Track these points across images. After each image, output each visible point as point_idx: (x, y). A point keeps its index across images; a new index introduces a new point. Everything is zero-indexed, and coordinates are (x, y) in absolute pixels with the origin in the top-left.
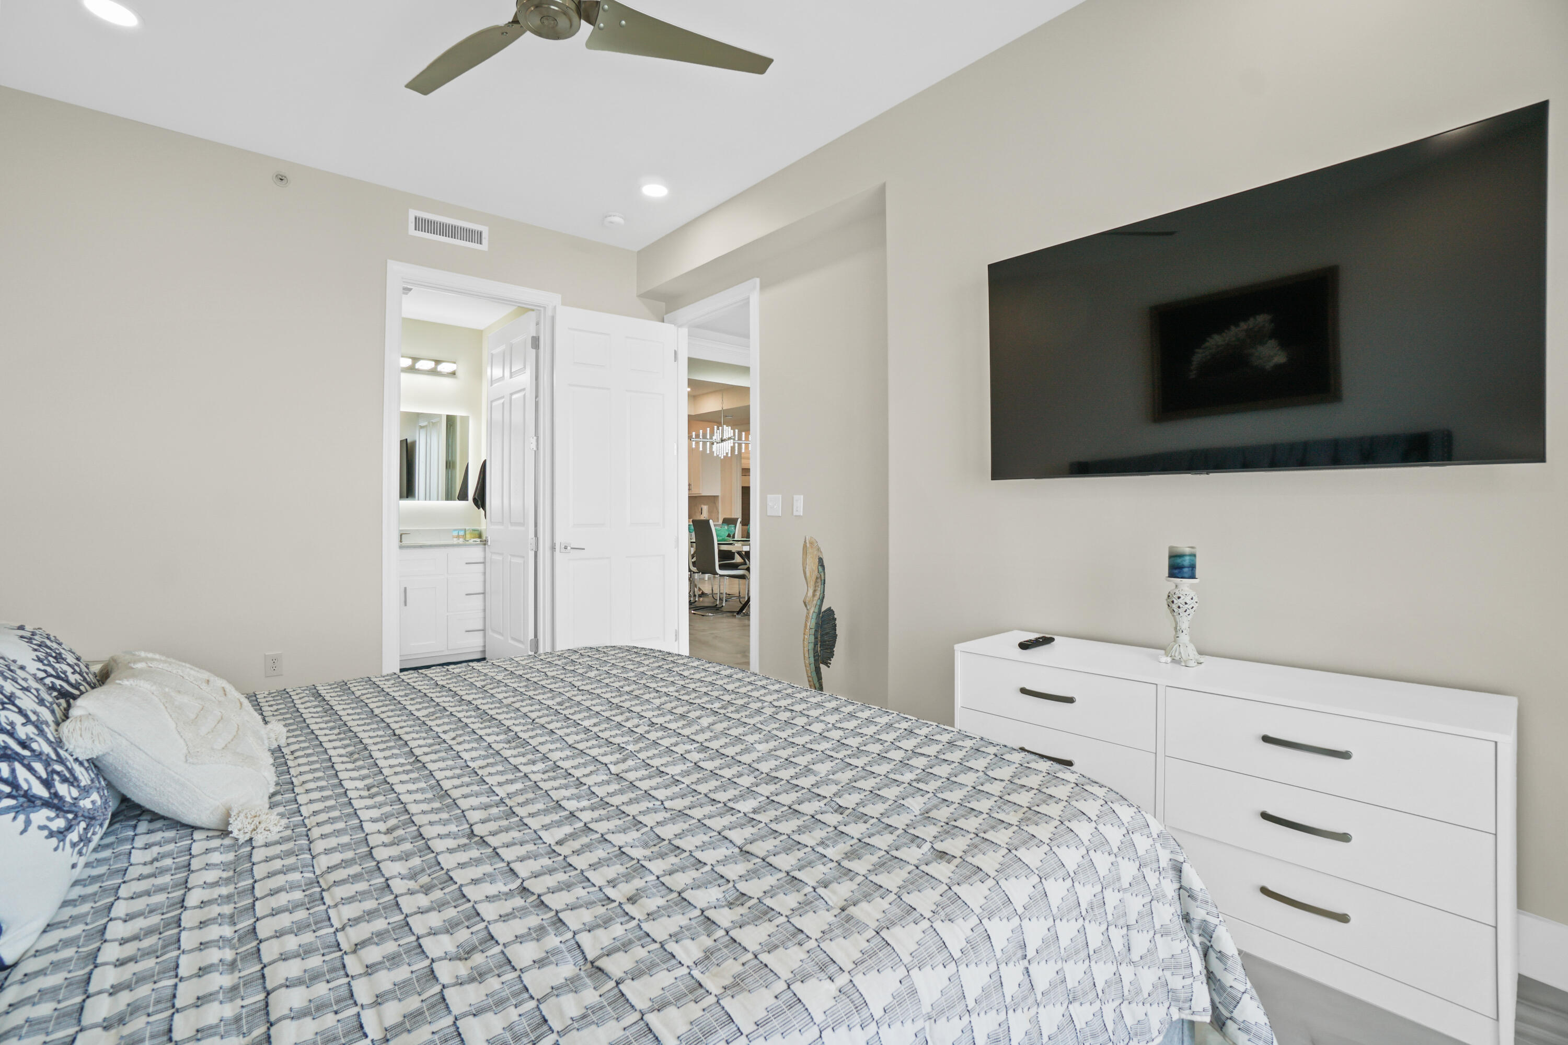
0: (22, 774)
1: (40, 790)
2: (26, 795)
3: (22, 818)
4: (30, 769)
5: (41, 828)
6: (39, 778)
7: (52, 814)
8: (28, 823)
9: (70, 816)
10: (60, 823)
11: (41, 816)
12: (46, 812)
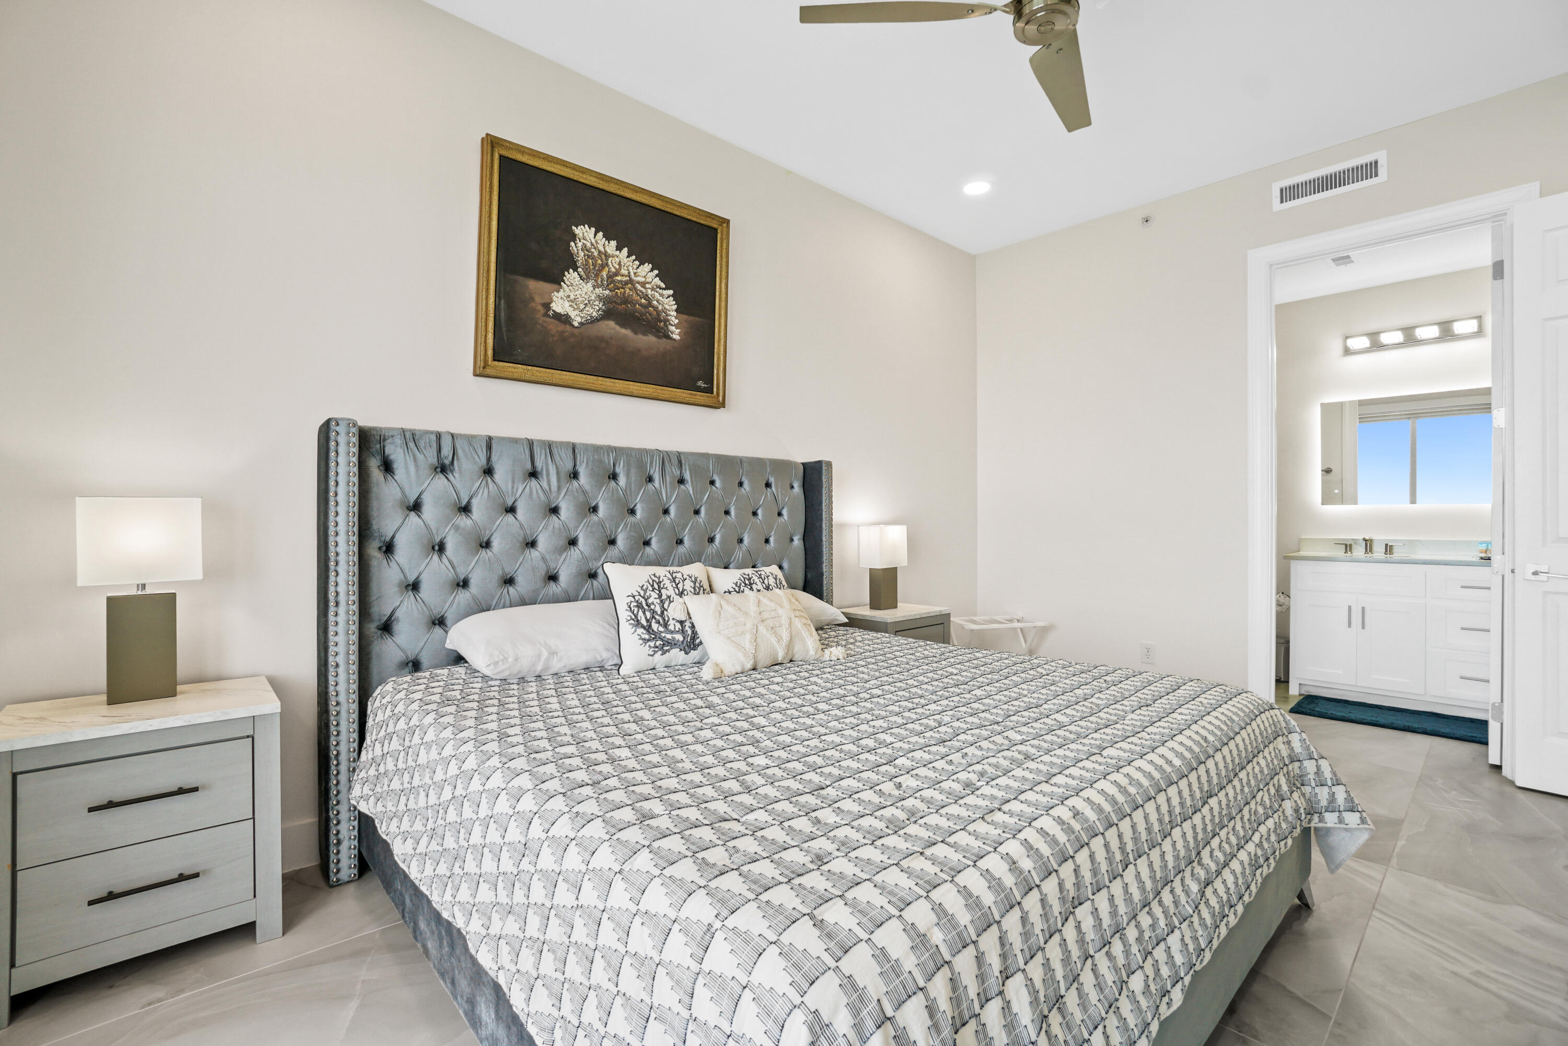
0: (641, 613)
1: (644, 622)
2: (638, 621)
3: (634, 628)
4: (644, 613)
5: (638, 635)
6: (646, 618)
7: (645, 632)
8: (635, 631)
9: (653, 636)
10: (647, 637)
11: (640, 631)
12: (642, 630)
